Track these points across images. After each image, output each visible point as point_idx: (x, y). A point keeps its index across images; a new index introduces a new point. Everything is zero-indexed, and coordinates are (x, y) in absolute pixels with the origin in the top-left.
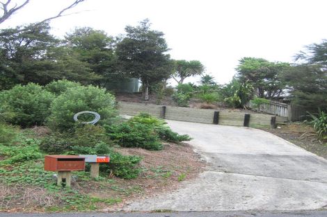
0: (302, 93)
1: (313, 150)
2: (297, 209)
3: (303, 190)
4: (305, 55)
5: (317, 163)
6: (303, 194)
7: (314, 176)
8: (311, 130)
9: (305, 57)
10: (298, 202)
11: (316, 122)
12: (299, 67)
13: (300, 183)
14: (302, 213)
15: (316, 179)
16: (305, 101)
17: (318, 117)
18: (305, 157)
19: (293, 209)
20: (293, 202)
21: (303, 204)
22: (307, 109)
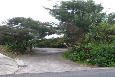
0: (3, 35)
1: (6, 55)
2: (4, 74)
3: (5, 68)
4: (6, 22)
5: (8, 59)
6: (5, 70)
7: (7, 63)
8: (5, 48)
9: (5, 23)
10: (4, 72)
11: (7, 45)
12: (3, 26)
13: (3, 66)
14: (6, 75)
15: (8, 64)
16: (4, 38)
17: (8, 43)
18: (3, 57)
19: (3, 74)
20: (3, 72)
21: (6, 73)
22: (4, 41)
